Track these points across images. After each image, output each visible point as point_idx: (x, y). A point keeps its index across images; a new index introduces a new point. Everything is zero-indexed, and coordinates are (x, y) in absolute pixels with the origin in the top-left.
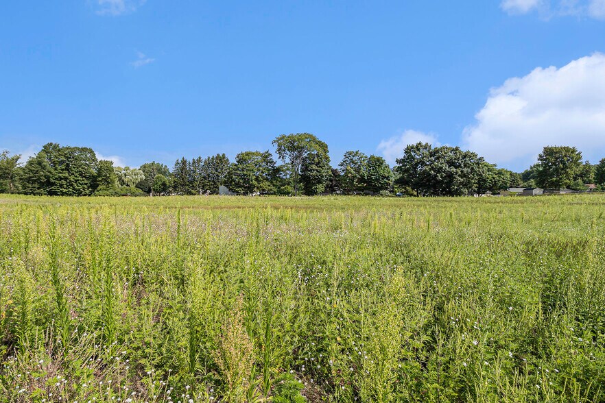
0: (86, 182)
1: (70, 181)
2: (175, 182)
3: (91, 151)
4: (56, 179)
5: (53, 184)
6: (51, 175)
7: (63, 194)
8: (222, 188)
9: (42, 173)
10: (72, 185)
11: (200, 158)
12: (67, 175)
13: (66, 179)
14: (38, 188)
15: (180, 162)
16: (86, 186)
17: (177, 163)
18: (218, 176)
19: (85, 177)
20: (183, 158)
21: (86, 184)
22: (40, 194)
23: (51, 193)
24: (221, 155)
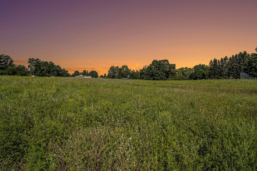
0: (165, 74)
1: (159, 74)
2: (209, 73)
3: (167, 61)
4: (155, 74)
5: (154, 76)
6: (153, 72)
7: (157, 80)
8: (242, 74)
9: (151, 72)
10: (160, 76)
11: (226, 57)
12: (158, 72)
13: (158, 73)
14: (150, 77)
15: (213, 61)
16: (165, 76)
17: (211, 62)
18: (240, 67)
19: (164, 72)
20: (215, 59)
21: (165, 75)
22: (150, 80)
23: (154, 79)
24: (243, 53)
